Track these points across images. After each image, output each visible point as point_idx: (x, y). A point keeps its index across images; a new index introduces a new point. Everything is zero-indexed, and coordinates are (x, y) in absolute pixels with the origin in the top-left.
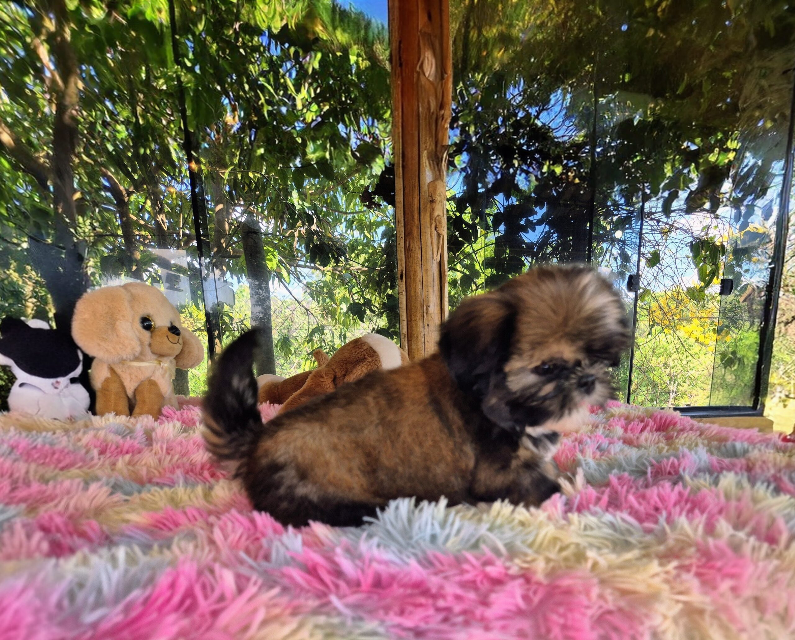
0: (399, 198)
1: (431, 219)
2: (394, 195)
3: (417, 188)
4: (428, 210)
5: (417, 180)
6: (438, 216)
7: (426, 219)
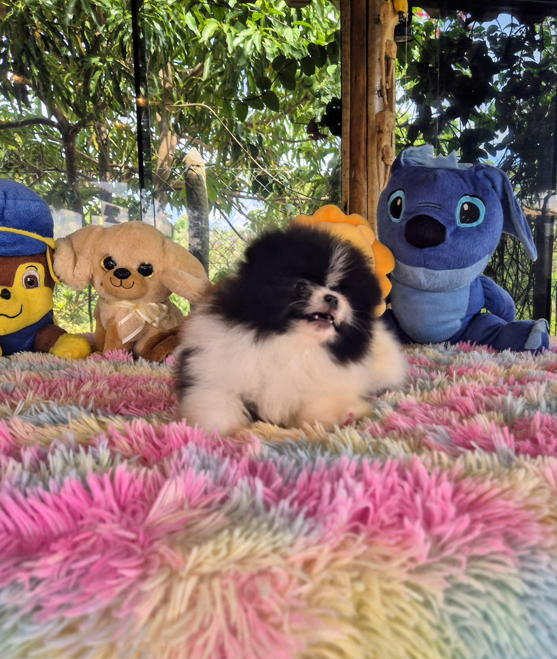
0: (346, 129)
1: (378, 149)
2: (341, 126)
3: (364, 118)
4: (376, 141)
5: (365, 111)
6: (386, 146)
7: (373, 149)
